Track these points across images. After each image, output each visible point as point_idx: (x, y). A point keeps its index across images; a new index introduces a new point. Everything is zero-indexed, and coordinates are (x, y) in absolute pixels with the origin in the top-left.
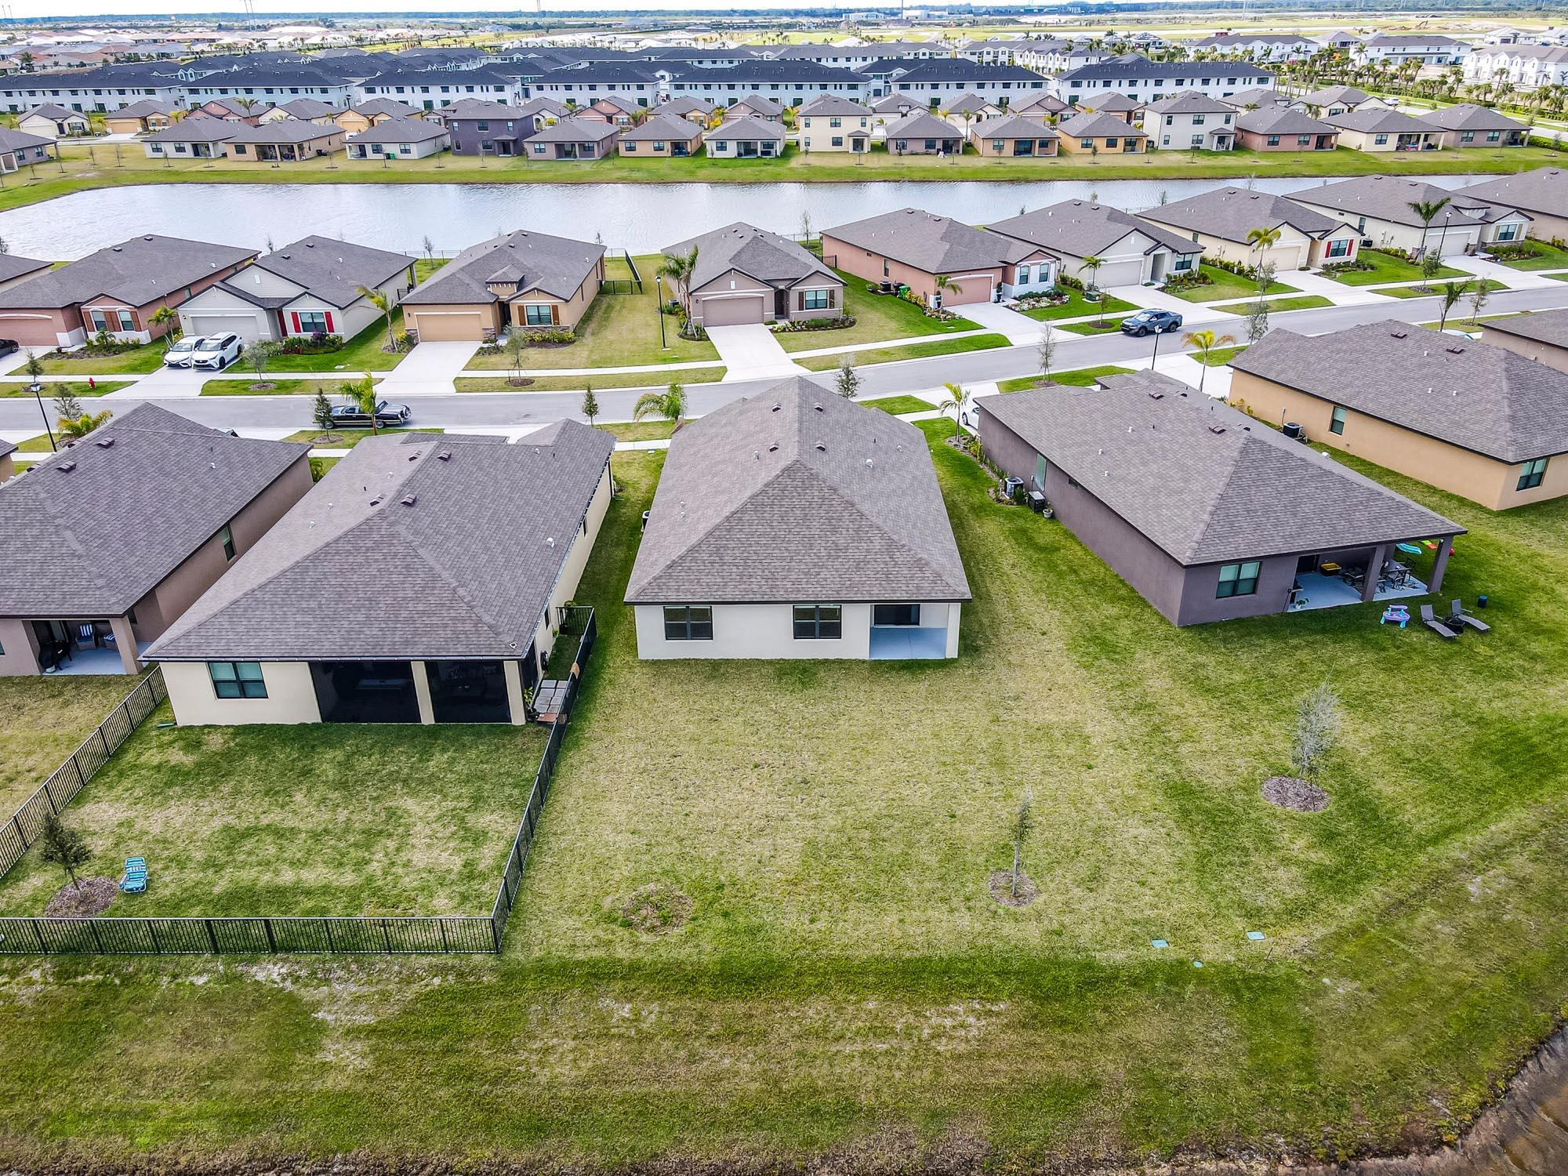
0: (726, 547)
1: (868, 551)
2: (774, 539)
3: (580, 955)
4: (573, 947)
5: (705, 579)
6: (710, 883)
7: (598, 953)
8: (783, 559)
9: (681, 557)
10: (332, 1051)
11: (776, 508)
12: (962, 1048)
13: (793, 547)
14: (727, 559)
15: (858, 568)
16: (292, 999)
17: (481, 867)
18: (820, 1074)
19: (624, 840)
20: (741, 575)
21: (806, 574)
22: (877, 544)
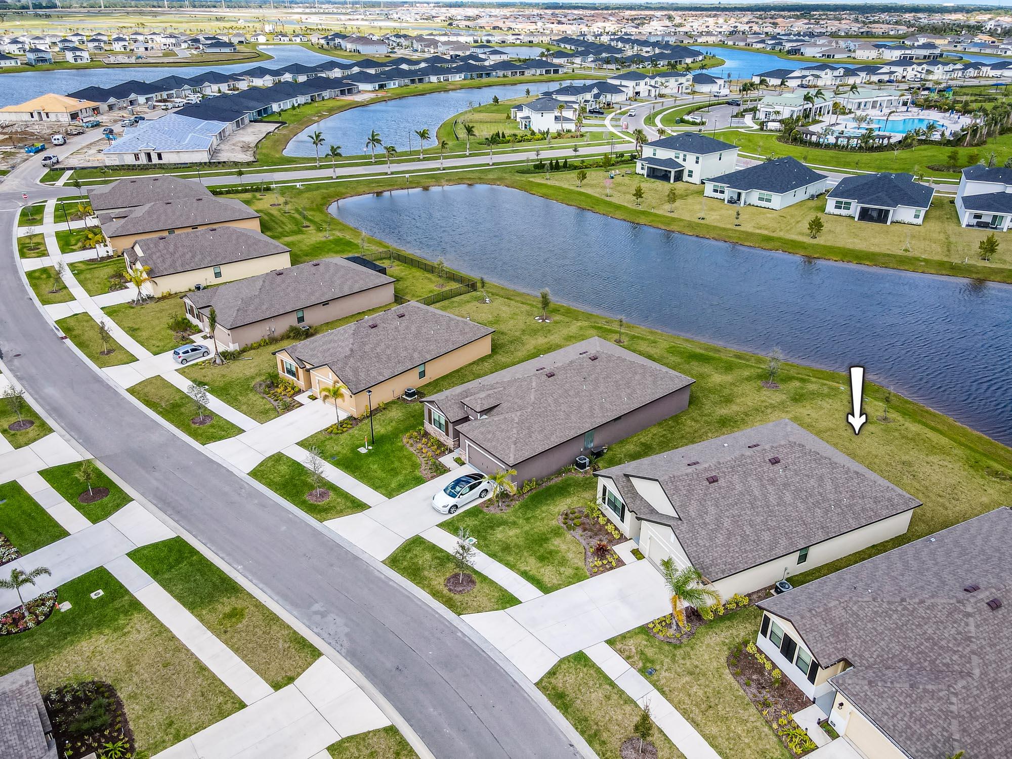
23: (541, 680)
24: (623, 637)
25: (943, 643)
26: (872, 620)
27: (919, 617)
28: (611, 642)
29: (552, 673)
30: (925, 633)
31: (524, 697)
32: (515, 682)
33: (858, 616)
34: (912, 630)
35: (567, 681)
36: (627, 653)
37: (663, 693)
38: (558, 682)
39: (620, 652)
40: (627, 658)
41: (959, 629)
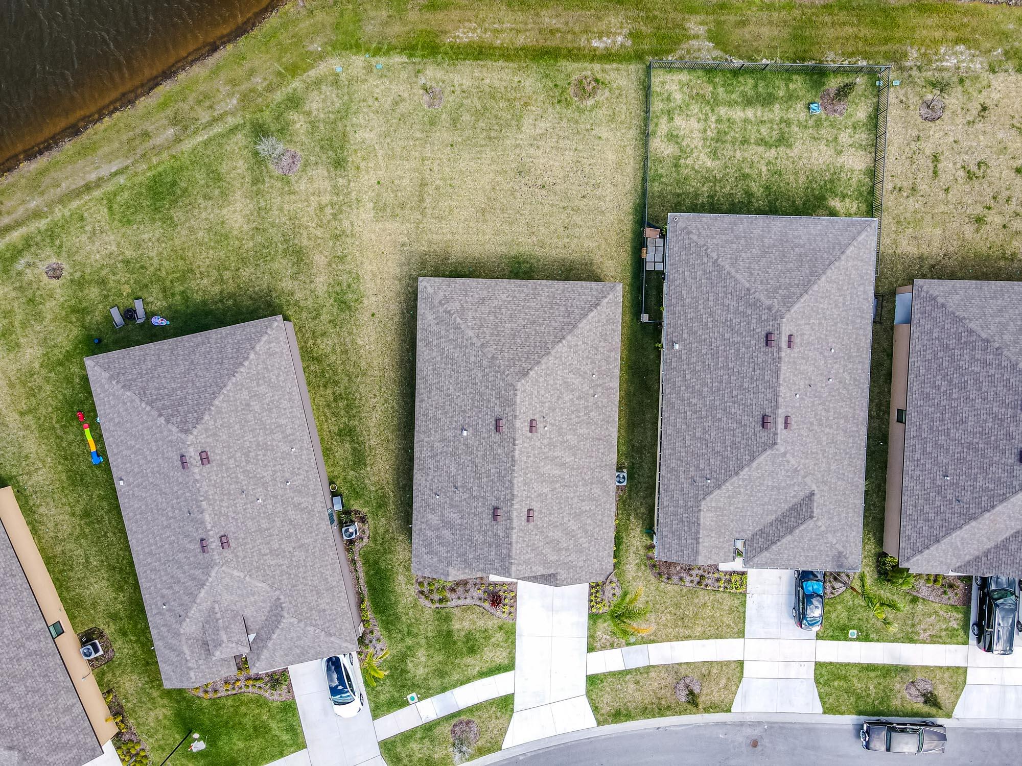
0: (564, 317)
1: (476, 311)
2: (534, 322)
3: (615, 65)
4: (618, 70)
5: (576, 295)
6: (563, 104)
7: (607, 66)
8: (529, 307)
9: (592, 310)
10: (702, 30)
11: (532, 344)
12: (467, 24)
13: (522, 315)
14: (563, 309)
15: (483, 300)
16: (726, 52)
17: (665, 118)
18: (520, 17)
19: (604, 133)
20: (554, 298)
21: (515, 297)
22: (470, 315)
23: (597, 720)
24: (591, 636)
25: (783, 484)
26: (730, 504)
27: (757, 479)
28: (591, 649)
29: (595, 709)
30: (768, 486)
31: (605, 739)
32: (589, 738)
33: (720, 508)
34: (758, 490)
35: (607, 702)
36: (608, 644)
37: (653, 641)
38: (606, 709)
39: (604, 648)
40: (612, 646)
41: (786, 468)
